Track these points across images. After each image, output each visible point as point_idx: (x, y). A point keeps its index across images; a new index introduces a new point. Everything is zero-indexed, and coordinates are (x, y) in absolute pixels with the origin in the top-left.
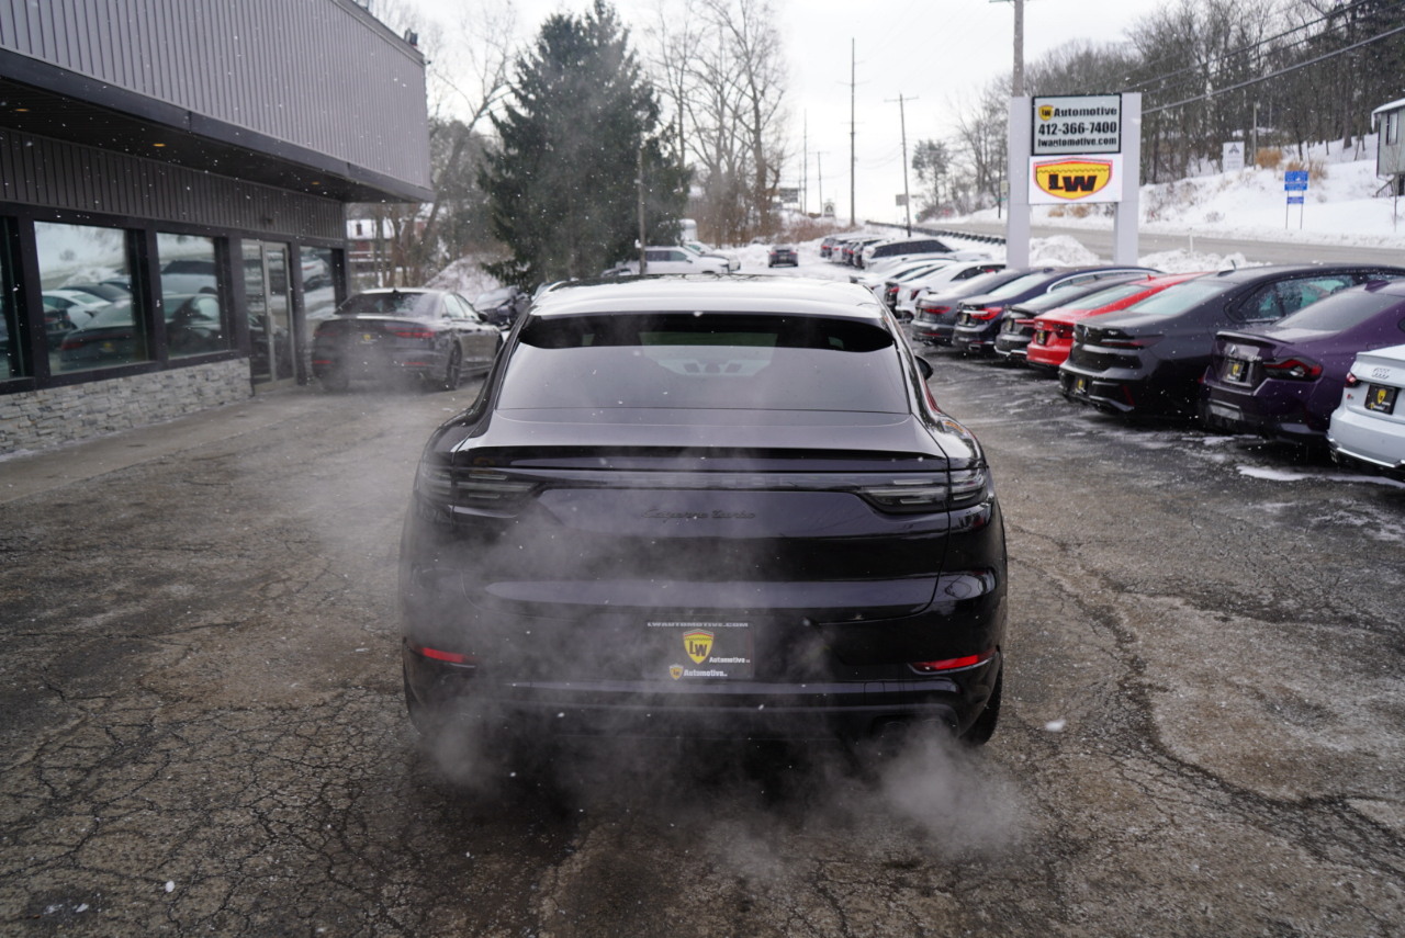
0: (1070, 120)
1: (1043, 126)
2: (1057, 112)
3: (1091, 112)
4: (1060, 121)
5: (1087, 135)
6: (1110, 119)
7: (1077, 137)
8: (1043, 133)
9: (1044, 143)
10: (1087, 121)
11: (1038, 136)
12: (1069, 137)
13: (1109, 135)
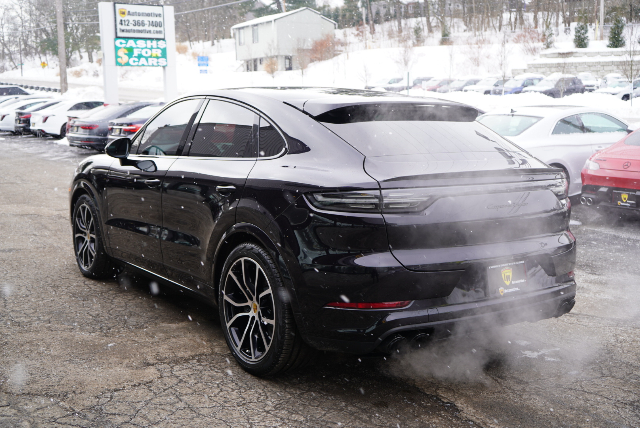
0: (137, 18)
1: (122, 20)
2: (129, 13)
3: (148, 15)
4: (131, 18)
5: (147, 27)
6: (158, 19)
7: (141, 28)
8: (122, 24)
9: (123, 31)
10: (146, 19)
11: (119, 26)
12: (137, 28)
13: (158, 28)
